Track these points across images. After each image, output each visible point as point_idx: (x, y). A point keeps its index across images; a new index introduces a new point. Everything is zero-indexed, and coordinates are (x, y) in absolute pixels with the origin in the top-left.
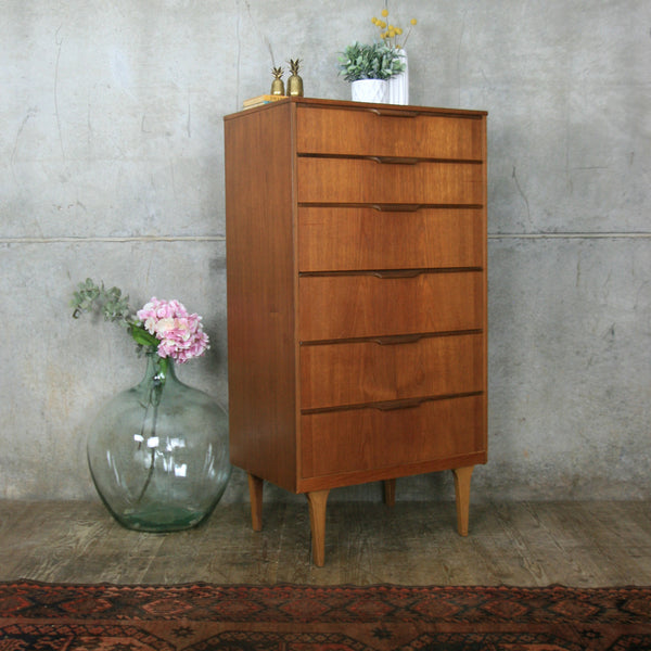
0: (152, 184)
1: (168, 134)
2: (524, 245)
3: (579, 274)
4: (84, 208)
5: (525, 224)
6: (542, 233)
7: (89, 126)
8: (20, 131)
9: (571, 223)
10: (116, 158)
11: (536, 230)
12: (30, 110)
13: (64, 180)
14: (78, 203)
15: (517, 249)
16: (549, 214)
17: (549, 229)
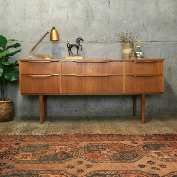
0: (43, 26)
1: (47, 12)
2: (146, 45)
3: (161, 53)
4: (23, 33)
5: (147, 39)
6: (151, 41)
7: (24, 9)
8: (4, 10)
9: (159, 39)
10: (32, 19)
11: (149, 41)
12: (7, 4)
13: (17, 25)
14: (21, 31)
15: (145, 46)
16: (153, 36)
17: (153, 40)
